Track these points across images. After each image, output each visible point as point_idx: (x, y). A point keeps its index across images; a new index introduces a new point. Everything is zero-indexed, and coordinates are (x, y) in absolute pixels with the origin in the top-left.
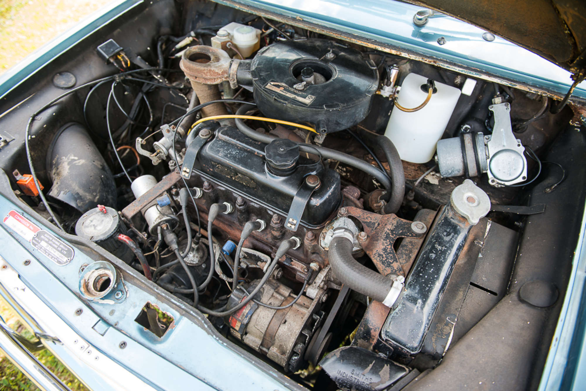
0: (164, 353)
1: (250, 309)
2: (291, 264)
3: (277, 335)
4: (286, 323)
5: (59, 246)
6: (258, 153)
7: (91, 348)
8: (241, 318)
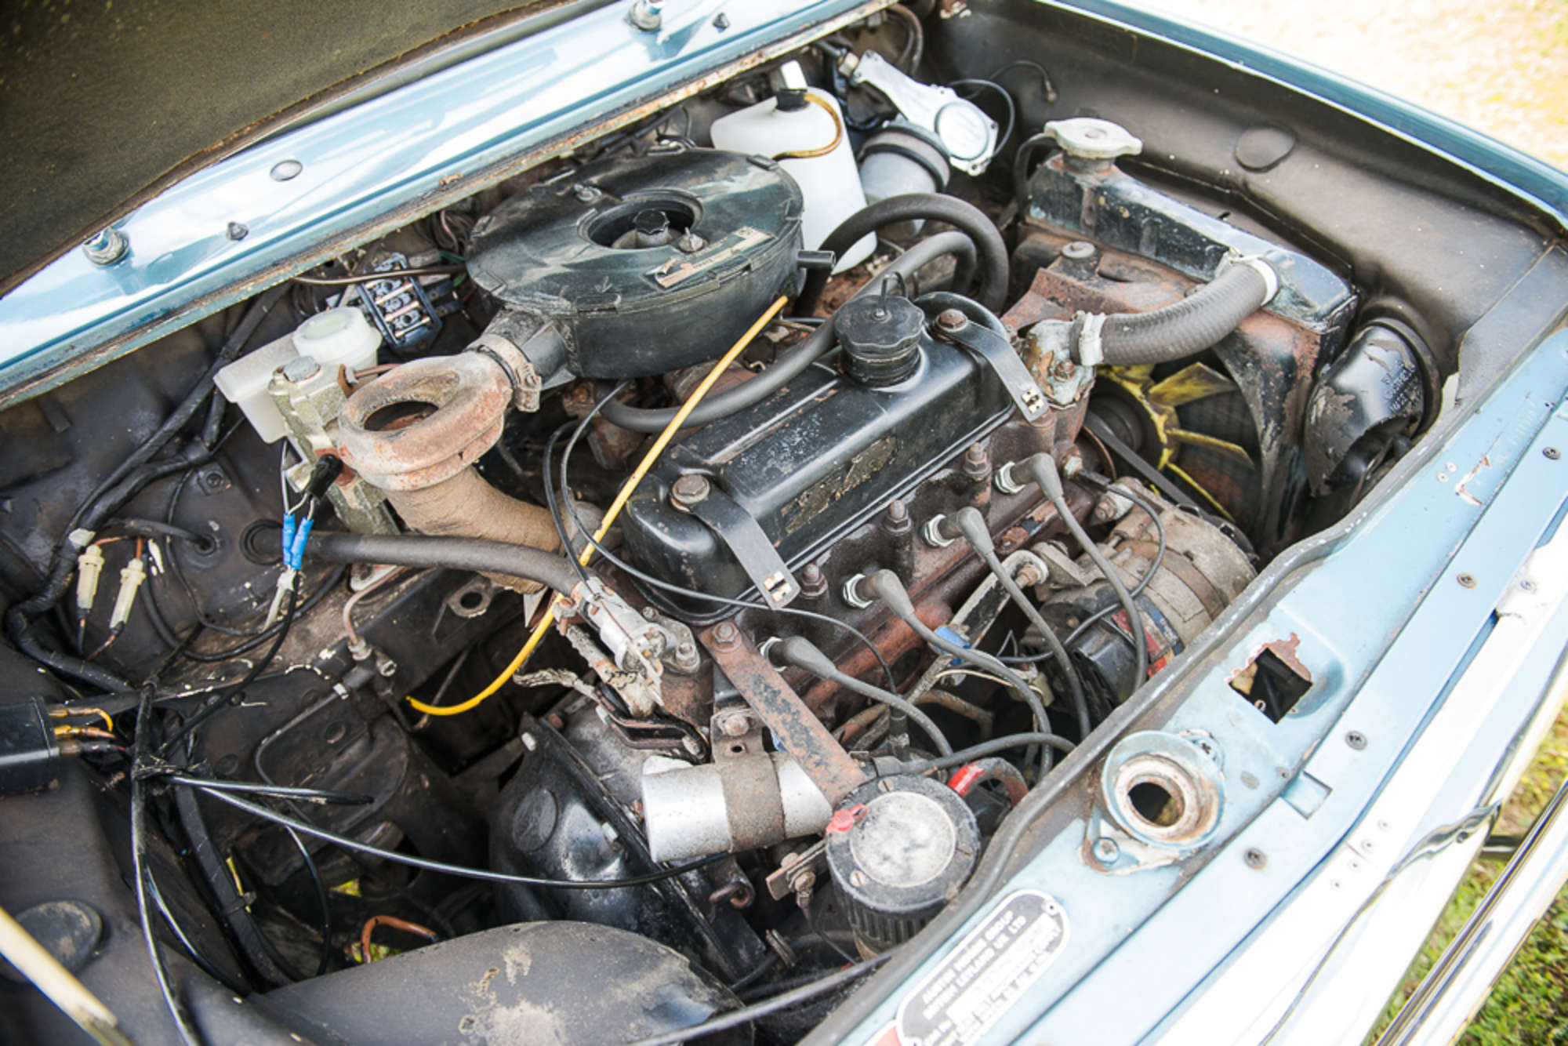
0: (1363, 666)
1: (1149, 614)
2: (1040, 522)
3: (1214, 581)
4: (1194, 552)
5: (990, 945)
6: (819, 396)
7: (1354, 840)
8: (1162, 643)
